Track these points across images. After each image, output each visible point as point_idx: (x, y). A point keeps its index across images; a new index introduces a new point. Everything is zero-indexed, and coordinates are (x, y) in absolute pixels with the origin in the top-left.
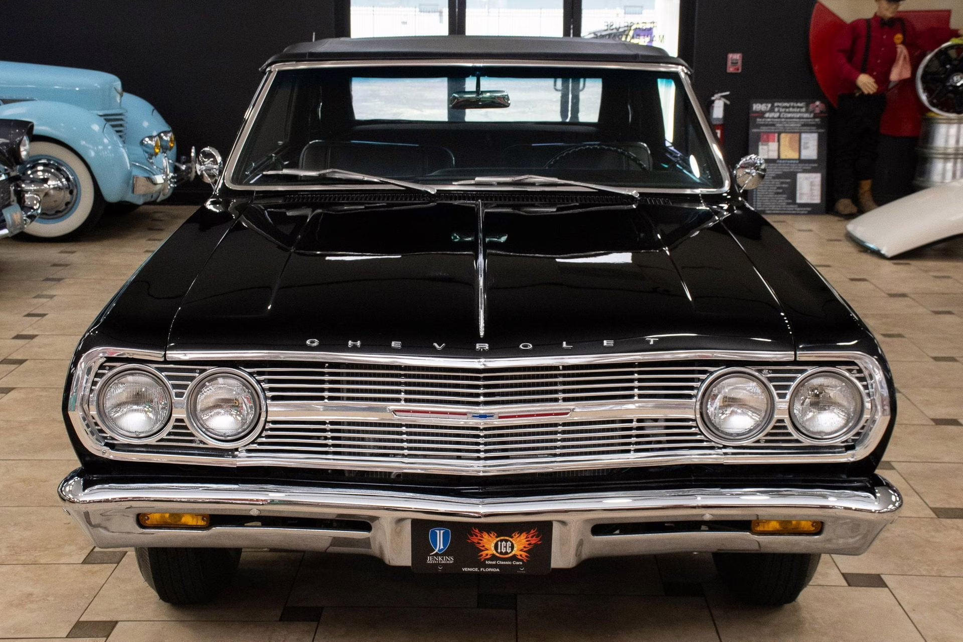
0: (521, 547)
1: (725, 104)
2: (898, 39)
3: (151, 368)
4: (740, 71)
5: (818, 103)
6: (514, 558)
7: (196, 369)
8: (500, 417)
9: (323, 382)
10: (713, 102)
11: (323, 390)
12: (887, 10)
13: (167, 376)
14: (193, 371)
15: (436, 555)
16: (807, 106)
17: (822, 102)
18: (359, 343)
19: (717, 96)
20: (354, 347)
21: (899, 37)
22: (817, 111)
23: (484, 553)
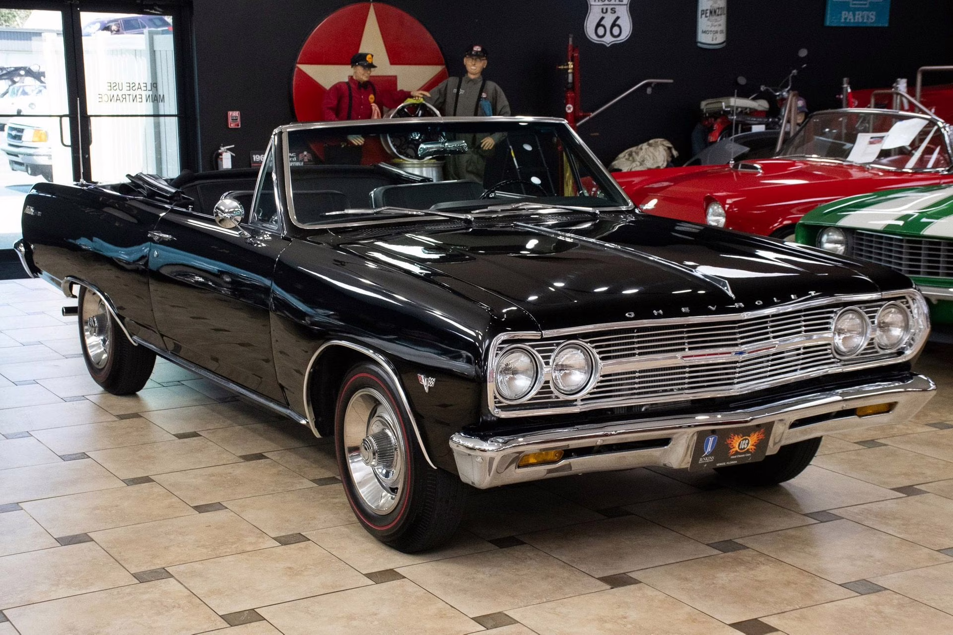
0: (753, 442)
1: (232, 156)
2: (372, 98)
3: (526, 346)
4: (240, 127)
5: (305, 153)
6: (748, 452)
7: (553, 343)
8: (749, 353)
9: (633, 343)
10: (221, 154)
11: (634, 349)
12: (363, 75)
13: (537, 351)
14: (551, 345)
15: (706, 456)
16: (297, 156)
17: (308, 152)
18: (661, 312)
19: (222, 149)
20: (659, 314)
21: (372, 97)
22: (306, 160)
23: (731, 451)
